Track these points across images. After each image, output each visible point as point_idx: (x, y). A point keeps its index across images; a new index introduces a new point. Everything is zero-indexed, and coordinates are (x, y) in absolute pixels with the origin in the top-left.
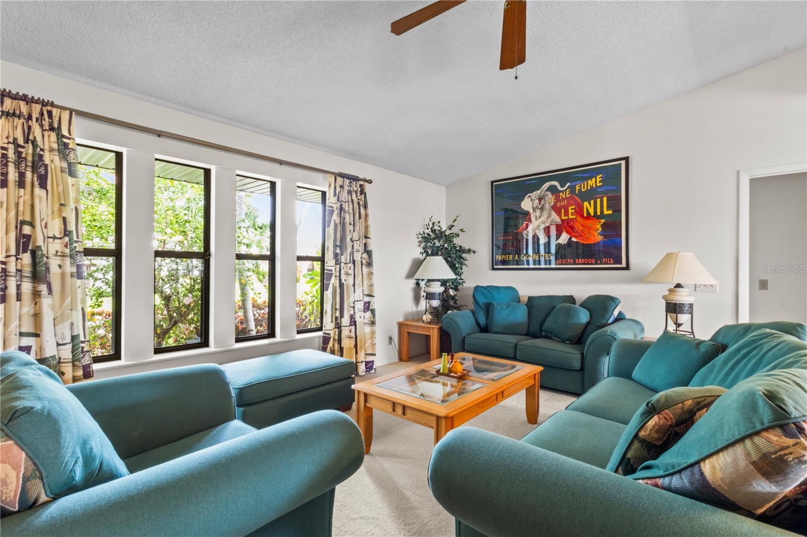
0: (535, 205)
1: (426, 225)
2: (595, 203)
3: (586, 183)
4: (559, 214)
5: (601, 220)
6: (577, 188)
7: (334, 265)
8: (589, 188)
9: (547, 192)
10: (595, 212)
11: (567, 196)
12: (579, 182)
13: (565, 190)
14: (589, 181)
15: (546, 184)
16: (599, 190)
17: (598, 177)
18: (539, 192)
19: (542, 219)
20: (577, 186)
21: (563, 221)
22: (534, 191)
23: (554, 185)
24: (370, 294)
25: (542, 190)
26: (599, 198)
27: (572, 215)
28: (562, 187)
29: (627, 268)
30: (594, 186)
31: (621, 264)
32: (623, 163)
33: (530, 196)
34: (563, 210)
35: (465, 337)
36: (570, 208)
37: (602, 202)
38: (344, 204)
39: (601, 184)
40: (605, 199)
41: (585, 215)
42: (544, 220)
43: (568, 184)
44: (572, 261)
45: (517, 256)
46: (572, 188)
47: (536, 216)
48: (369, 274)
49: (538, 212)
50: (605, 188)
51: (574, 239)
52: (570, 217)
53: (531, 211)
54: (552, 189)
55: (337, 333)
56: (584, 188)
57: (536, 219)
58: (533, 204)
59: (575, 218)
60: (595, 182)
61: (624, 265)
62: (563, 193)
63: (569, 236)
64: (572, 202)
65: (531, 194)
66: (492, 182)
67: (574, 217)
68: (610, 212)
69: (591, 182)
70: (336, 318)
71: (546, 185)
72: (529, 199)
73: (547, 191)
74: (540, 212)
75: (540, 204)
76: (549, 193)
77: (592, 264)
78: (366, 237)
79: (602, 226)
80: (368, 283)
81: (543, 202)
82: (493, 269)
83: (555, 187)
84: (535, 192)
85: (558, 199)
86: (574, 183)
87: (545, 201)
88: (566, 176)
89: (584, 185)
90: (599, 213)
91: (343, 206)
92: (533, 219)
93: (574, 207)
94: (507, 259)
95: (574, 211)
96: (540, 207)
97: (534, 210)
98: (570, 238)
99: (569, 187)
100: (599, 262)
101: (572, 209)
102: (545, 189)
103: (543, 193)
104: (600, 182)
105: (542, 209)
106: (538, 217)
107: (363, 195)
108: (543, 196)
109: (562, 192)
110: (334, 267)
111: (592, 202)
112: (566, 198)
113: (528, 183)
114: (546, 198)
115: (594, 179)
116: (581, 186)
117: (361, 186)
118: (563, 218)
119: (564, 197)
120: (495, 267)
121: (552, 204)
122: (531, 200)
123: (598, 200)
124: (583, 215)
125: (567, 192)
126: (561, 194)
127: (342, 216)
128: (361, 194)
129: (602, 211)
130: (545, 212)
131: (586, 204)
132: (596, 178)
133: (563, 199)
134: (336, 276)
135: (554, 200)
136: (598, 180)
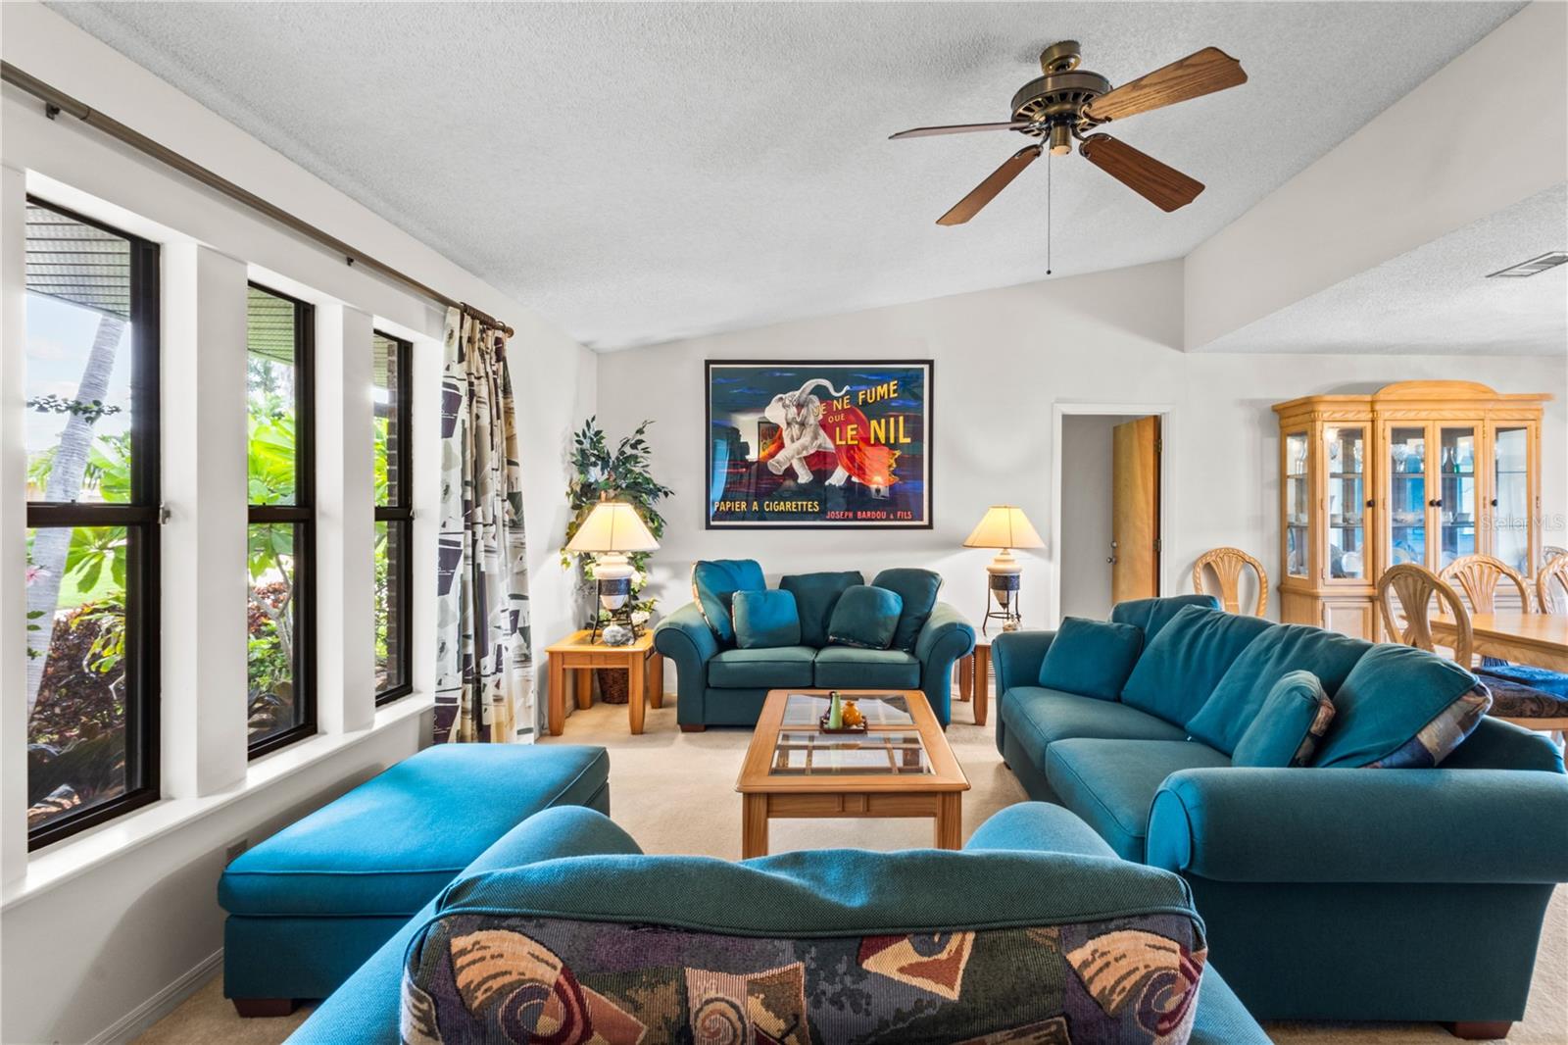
0: (790, 416)
1: (577, 435)
2: (887, 423)
3: (874, 389)
4: (832, 437)
5: (896, 452)
6: (861, 397)
7: (462, 530)
8: (878, 399)
9: (811, 396)
10: (887, 438)
11: (845, 407)
12: (863, 387)
13: (842, 397)
14: (879, 388)
15: (808, 383)
16: (893, 404)
17: (892, 384)
18: (797, 393)
19: (801, 441)
20: (860, 393)
21: (838, 447)
22: (789, 391)
23: (825, 387)
24: (517, 593)
25: (803, 391)
26: (891, 416)
27: (852, 439)
28: (837, 391)
29: (930, 526)
30: (886, 397)
31: (922, 520)
32: (926, 367)
33: (781, 399)
34: (838, 429)
35: (708, 662)
36: (849, 427)
37: (897, 423)
38: (476, 382)
39: (896, 395)
40: (901, 419)
41: (872, 442)
42: (807, 444)
43: (847, 388)
44: (851, 515)
45: (755, 503)
46: (853, 395)
47: (792, 436)
48: (516, 547)
49: (796, 429)
50: (901, 402)
51: (854, 479)
52: (850, 442)
53: (783, 426)
54: (819, 391)
55: (469, 696)
56: (871, 398)
57: (793, 441)
58: (787, 415)
59: (857, 446)
60: (886, 390)
61: (925, 522)
62: (838, 402)
63: (847, 474)
64: (852, 417)
65: (783, 396)
66: (708, 363)
67: (856, 442)
68: (908, 440)
69: (882, 390)
70: (466, 659)
71: (810, 384)
72: (780, 404)
73: (811, 393)
74: (799, 429)
75: (799, 414)
76: (814, 398)
77: (881, 520)
78: (510, 463)
79: (896, 460)
80: (512, 568)
81: (804, 411)
82: (709, 527)
83: (825, 388)
84: (790, 393)
85: (829, 411)
86: (855, 388)
87: (808, 410)
88: (844, 373)
89: (871, 392)
90: (892, 441)
91: (475, 388)
92: (787, 441)
93: (856, 426)
94: (737, 510)
95: (854, 432)
96: (799, 420)
97: (789, 424)
98: (850, 477)
99: (847, 393)
100: (892, 517)
101: (852, 430)
102: (808, 390)
103: (804, 396)
104: (895, 392)
105: (803, 425)
106: (795, 437)
107: (501, 363)
108: (805, 402)
109: (837, 399)
110: (462, 536)
111: (883, 421)
112: (843, 410)
113: (778, 374)
114: (810, 405)
115: (885, 386)
116: (866, 394)
117: (498, 341)
118: (838, 442)
119: (840, 407)
120: (712, 523)
121: (821, 417)
122: (784, 406)
123: (892, 420)
124: (869, 439)
125: (845, 401)
126: (835, 402)
127: (475, 410)
128: (498, 361)
129: (896, 438)
130: (808, 429)
131: (874, 423)
132: (889, 386)
133: (838, 412)
134: (466, 558)
135: (824, 410)
136: (892, 388)
